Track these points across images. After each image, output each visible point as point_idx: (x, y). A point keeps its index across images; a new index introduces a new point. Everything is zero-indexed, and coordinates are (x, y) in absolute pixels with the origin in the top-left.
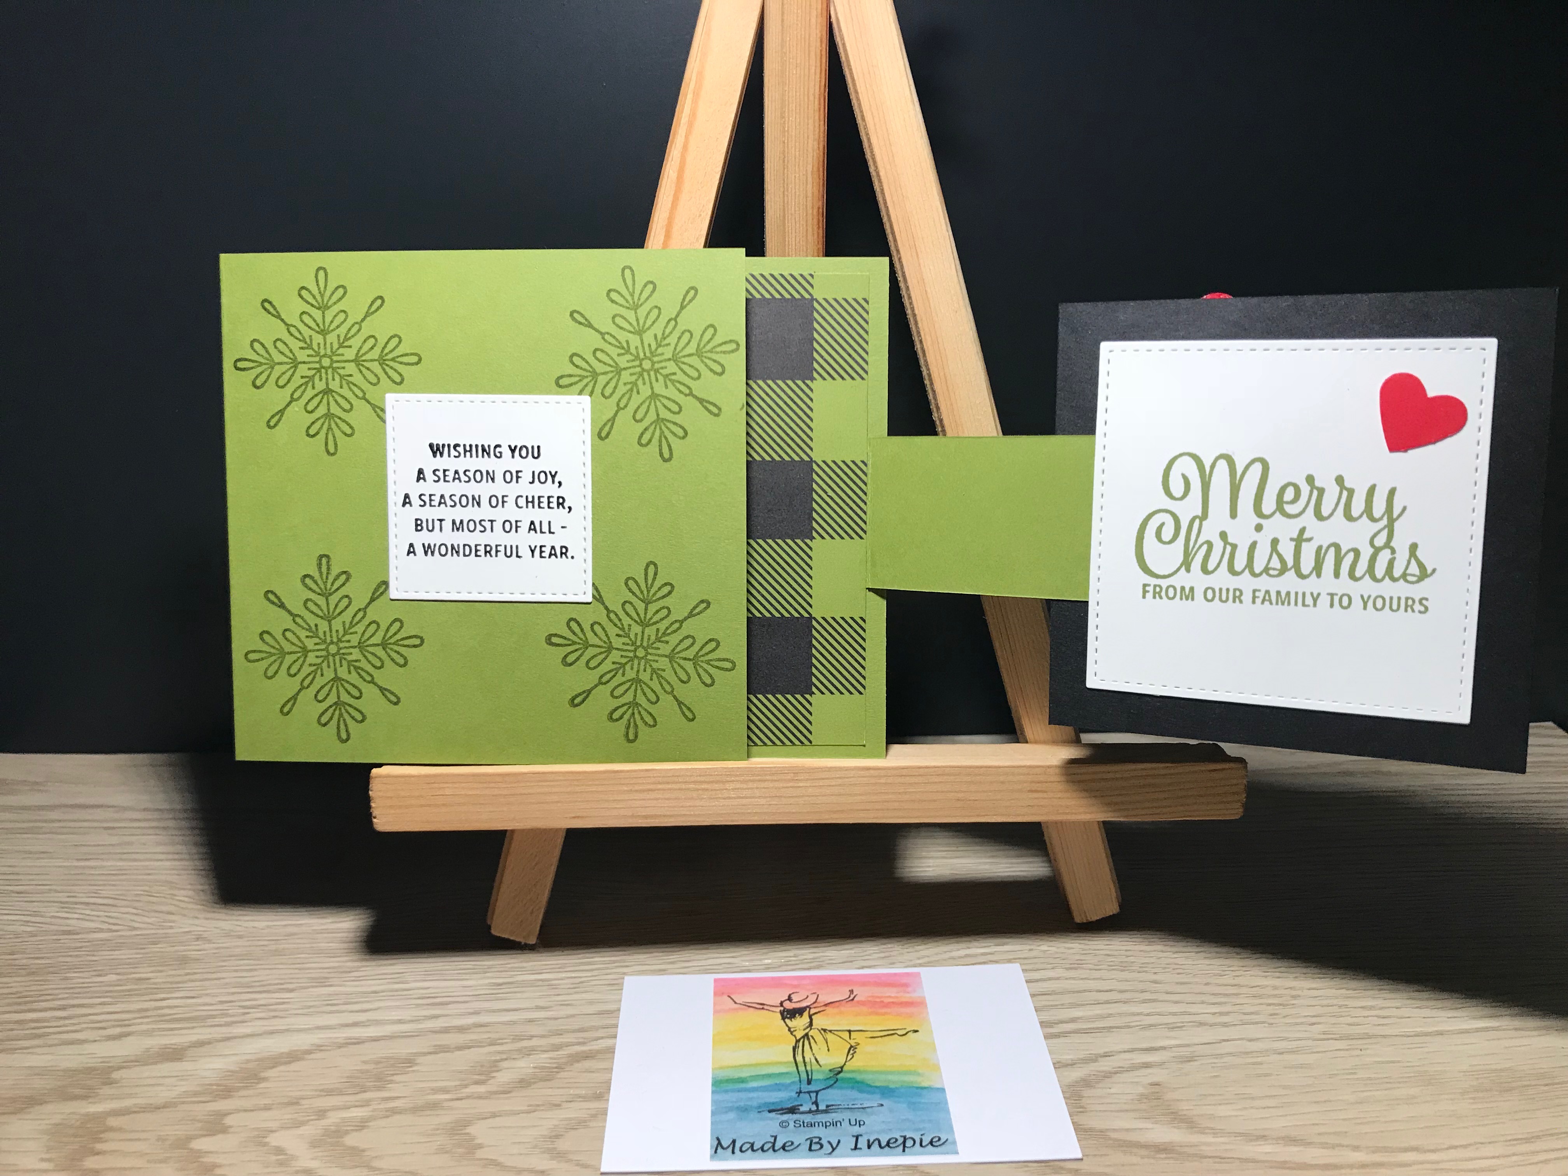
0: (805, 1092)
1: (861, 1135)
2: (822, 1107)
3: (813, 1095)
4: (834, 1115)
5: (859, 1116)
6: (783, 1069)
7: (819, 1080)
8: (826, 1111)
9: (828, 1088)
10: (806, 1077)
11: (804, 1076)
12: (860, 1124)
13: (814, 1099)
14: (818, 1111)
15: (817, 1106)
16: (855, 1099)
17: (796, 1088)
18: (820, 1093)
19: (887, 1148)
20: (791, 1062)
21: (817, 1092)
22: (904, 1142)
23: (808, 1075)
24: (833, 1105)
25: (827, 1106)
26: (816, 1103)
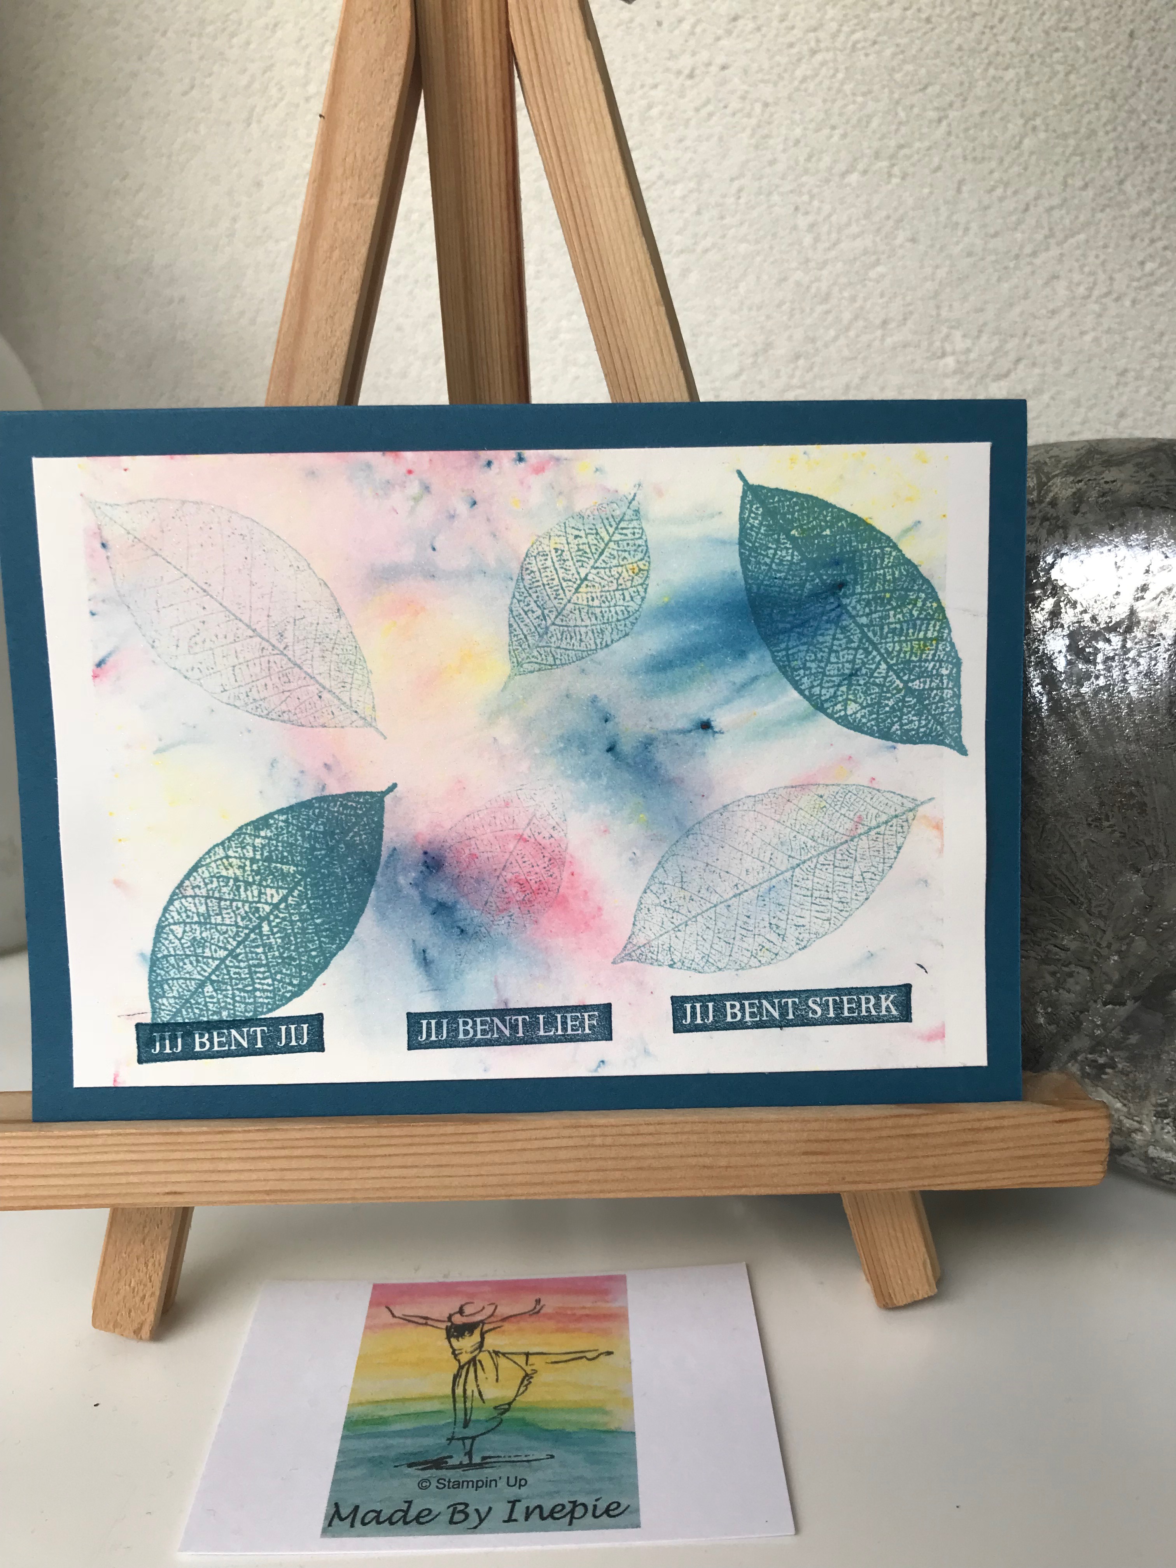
0: (458, 1439)
1: (519, 1501)
2: (477, 1459)
3: (468, 1442)
4: (490, 1470)
5: (521, 1472)
6: (436, 1406)
7: (478, 1421)
8: (480, 1466)
9: (489, 1431)
10: (463, 1416)
11: (461, 1415)
12: (521, 1483)
13: (468, 1447)
14: (471, 1466)
15: (471, 1459)
16: (518, 1449)
17: (448, 1432)
18: (477, 1440)
19: (550, 1520)
20: (447, 1397)
21: (473, 1438)
22: (572, 1512)
23: (466, 1414)
24: (490, 1457)
25: (484, 1458)
26: (469, 1454)
